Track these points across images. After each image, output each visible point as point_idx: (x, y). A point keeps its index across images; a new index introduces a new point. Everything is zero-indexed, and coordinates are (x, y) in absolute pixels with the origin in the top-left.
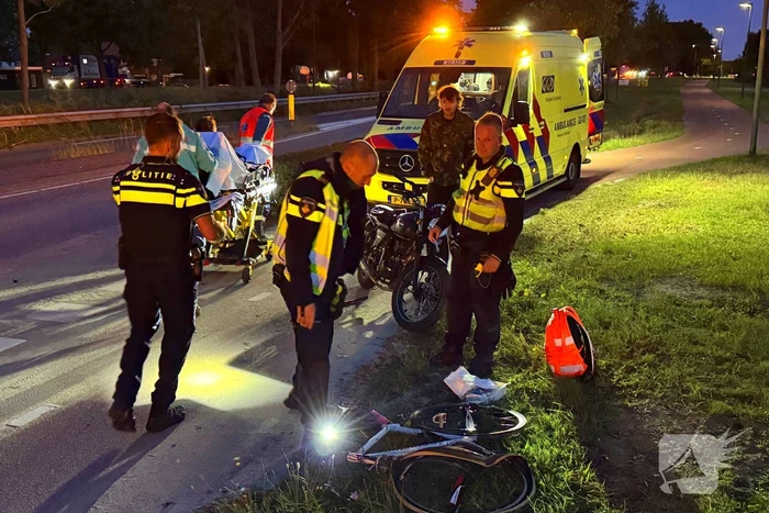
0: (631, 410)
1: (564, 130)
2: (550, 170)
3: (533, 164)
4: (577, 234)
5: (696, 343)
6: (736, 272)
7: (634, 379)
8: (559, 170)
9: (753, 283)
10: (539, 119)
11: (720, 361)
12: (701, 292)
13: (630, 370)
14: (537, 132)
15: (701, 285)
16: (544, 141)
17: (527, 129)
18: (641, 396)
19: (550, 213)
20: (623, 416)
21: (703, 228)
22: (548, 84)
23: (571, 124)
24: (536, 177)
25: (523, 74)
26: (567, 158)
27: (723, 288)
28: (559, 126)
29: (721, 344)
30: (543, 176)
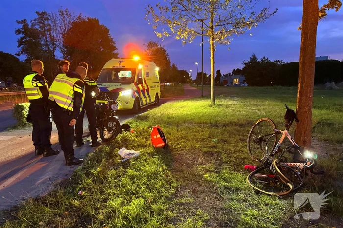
0: (180, 154)
1: (153, 89)
2: (150, 100)
3: (145, 97)
4: (160, 115)
5: (196, 136)
6: (203, 120)
7: (180, 146)
8: (153, 100)
9: (208, 121)
10: (146, 84)
11: (203, 139)
12: (195, 125)
13: (178, 144)
14: (146, 88)
15: (195, 123)
16: (148, 90)
17: (142, 86)
18: (182, 150)
19: (151, 111)
20: (177, 155)
21: (193, 111)
22: (147, 74)
23: (155, 87)
24: (146, 101)
25: (140, 71)
26: (155, 96)
27: (201, 123)
28: (152, 87)
29: (203, 135)
30: (148, 101)
